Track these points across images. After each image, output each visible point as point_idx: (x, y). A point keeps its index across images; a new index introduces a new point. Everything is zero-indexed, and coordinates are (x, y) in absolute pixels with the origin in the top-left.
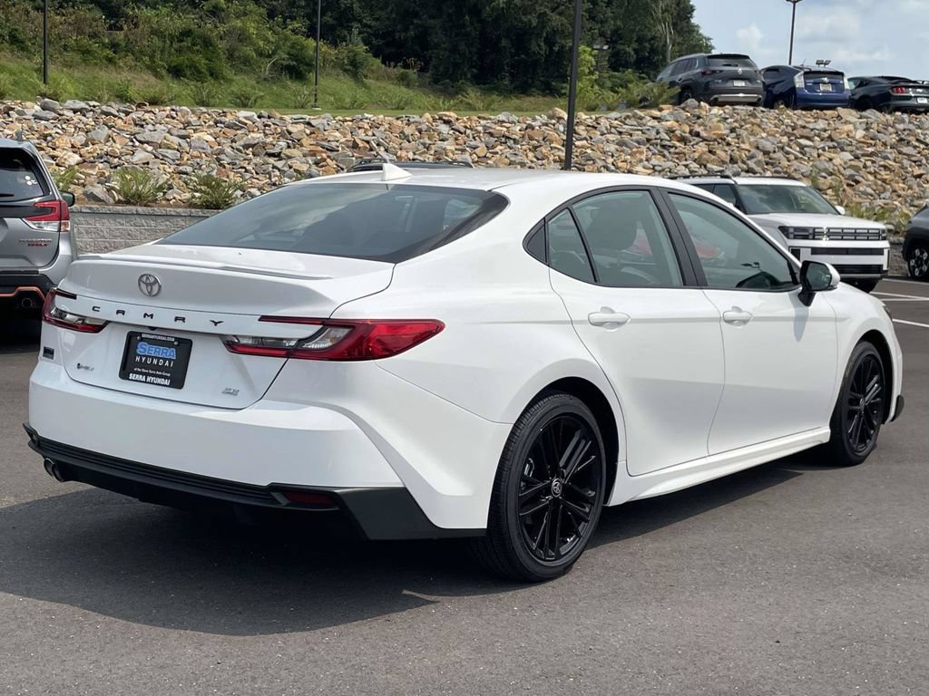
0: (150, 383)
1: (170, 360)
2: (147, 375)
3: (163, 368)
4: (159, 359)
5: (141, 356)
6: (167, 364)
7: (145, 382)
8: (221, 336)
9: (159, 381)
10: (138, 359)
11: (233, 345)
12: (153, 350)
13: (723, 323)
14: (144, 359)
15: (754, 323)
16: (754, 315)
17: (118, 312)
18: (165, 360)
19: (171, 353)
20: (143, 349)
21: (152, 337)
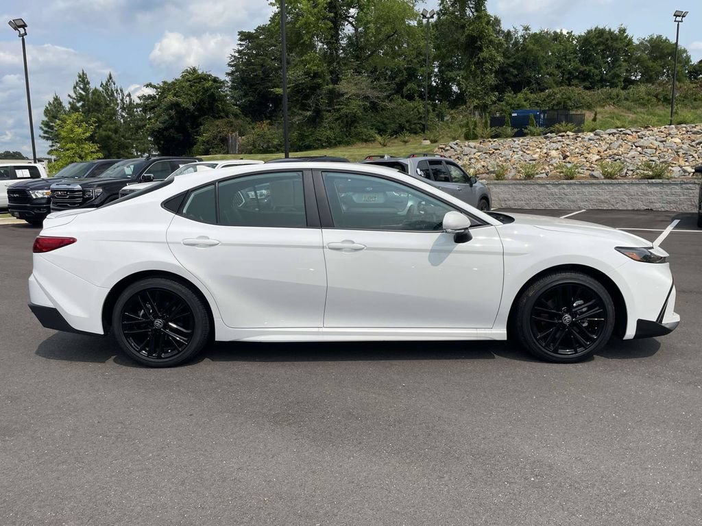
13: (327, 251)
15: (367, 251)
16: (368, 246)
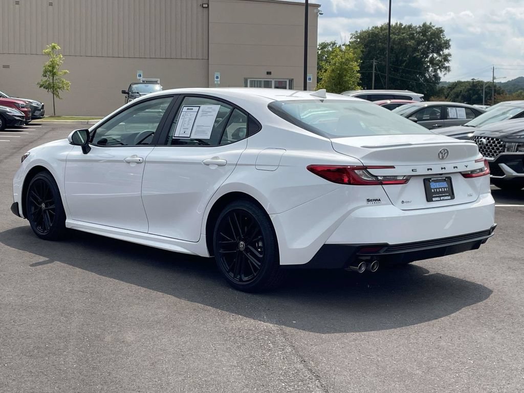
0: (442, 200)
1: (446, 188)
2: (440, 197)
3: (444, 192)
4: (441, 188)
5: (434, 189)
6: (446, 190)
7: (441, 200)
8: (460, 172)
9: (446, 198)
10: (433, 191)
11: (466, 175)
12: (437, 185)
14: (435, 190)
17: (428, 169)
18: (444, 188)
19: (445, 185)
20: (433, 185)
21: (436, 179)
